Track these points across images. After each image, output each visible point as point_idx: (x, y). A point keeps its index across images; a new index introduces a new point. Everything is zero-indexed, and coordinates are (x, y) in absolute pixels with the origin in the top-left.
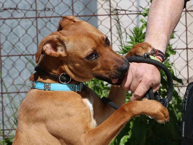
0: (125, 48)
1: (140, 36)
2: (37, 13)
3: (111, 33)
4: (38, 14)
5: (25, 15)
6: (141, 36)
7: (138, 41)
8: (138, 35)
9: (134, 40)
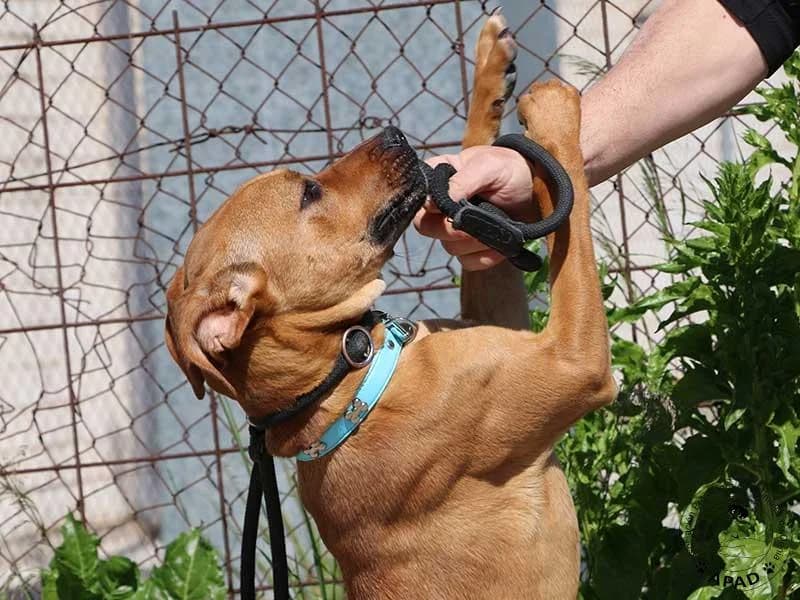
0: (688, 246)
1: (744, 198)
2: (330, 138)
3: (622, 197)
4: (335, 143)
5: (287, 149)
6: (750, 196)
7: (738, 215)
8: (733, 192)
9: (721, 213)
